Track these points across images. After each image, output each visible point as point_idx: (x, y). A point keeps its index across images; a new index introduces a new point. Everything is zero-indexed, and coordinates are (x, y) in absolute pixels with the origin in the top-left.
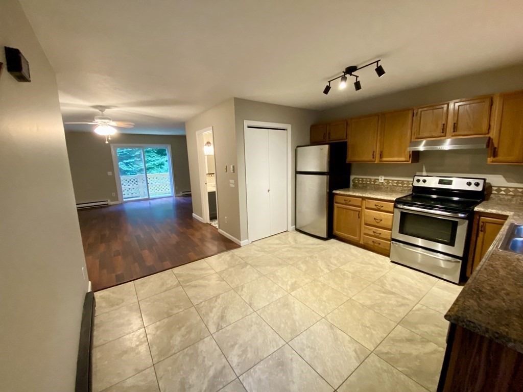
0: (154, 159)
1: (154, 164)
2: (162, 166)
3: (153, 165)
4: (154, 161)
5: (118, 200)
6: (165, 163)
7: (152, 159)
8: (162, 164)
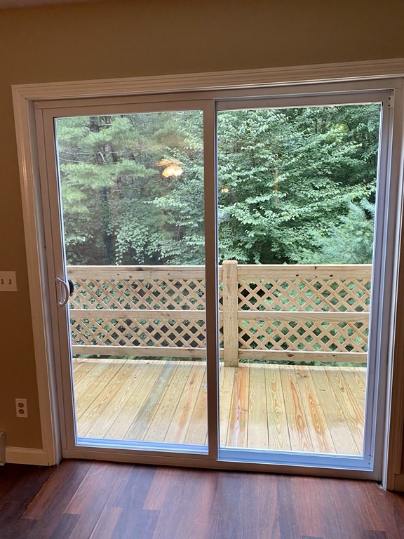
0: (323, 193)
1: (320, 210)
2: (342, 218)
3: (318, 211)
4: (321, 199)
5: (39, 445)
6: (352, 206)
7: (317, 194)
8: (343, 210)
